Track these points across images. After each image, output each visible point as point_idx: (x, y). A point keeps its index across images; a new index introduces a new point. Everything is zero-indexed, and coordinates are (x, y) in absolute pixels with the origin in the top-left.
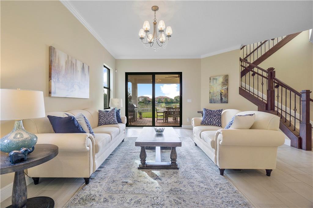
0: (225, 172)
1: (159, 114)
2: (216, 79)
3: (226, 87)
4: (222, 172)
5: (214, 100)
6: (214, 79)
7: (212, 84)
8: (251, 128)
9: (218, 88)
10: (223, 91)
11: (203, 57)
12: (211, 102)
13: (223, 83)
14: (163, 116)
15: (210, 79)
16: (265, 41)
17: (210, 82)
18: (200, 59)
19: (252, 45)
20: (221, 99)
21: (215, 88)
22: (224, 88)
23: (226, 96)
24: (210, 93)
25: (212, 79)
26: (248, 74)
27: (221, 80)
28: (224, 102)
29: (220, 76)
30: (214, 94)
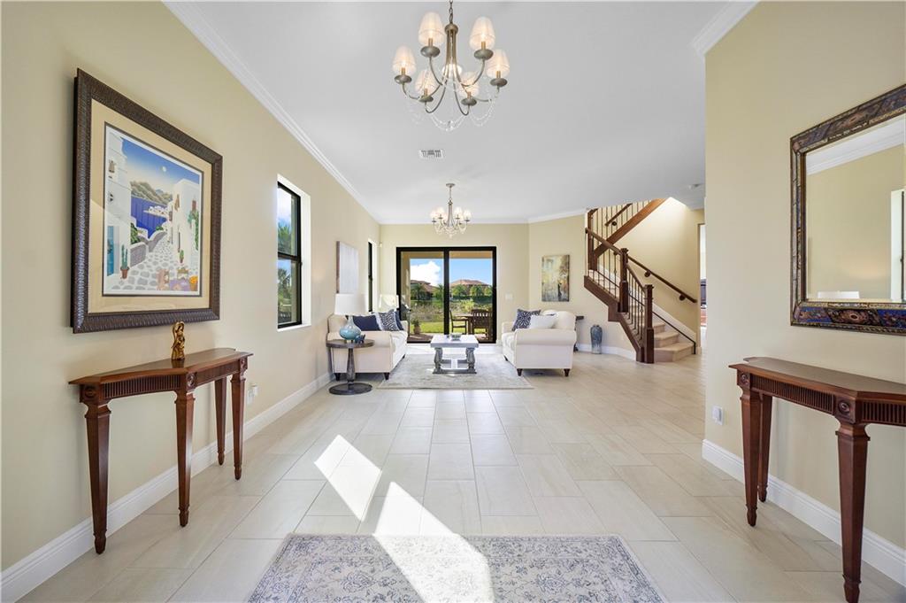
0: (523, 372)
1: (456, 324)
2: (552, 261)
3: (566, 275)
4: (520, 372)
5: (548, 296)
6: (549, 260)
7: (545, 269)
8: (553, 327)
9: (554, 276)
10: (562, 282)
11: (531, 221)
12: (544, 300)
13: (561, 267)
14: (465, 327)
15: (543, 260)
16: (628, 205)
17: (543, 265)
18: (528, 225)
19: (614, 208)
20: (560, 294)
21: (550, 276)
22: (563, 276)
23: (567, 289)
24: (543, 284)
25: (546, 260)
26: (607, 252)
27: (558, 262)
28: (564, 300)
29: (557, 256)
30: (549, 286)
